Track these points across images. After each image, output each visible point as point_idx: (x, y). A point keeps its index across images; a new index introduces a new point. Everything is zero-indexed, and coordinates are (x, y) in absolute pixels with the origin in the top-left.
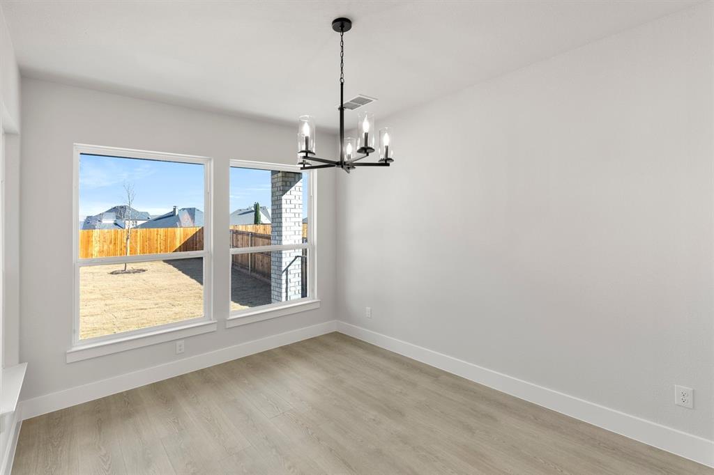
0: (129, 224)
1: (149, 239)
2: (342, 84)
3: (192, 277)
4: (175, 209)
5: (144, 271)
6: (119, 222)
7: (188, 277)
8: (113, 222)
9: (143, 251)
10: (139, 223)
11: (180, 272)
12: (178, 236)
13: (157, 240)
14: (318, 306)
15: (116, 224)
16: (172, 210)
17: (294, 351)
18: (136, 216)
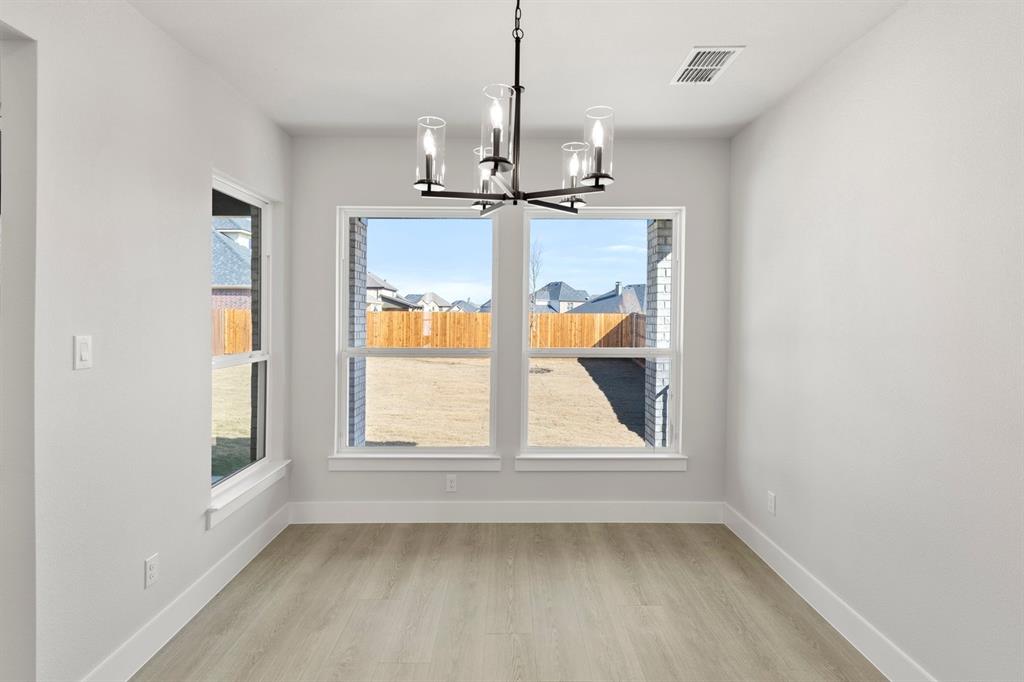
0: (564, 307)
1: (562, 329)
2: (518, 40)
3: (601, 388)
4: (617, 286)
5: (549, 371)
6: (554, 304)
7: (597, 387)
8: (546, 303)
9: (554, 343)
10: (576, 305)
11: (591, 378)
12: (597, 325)
13: (571, 330)
14: (683, 467)
15: (550, 306)
16: (614, 288)
17: (619, 539)
18: (575, 295)
